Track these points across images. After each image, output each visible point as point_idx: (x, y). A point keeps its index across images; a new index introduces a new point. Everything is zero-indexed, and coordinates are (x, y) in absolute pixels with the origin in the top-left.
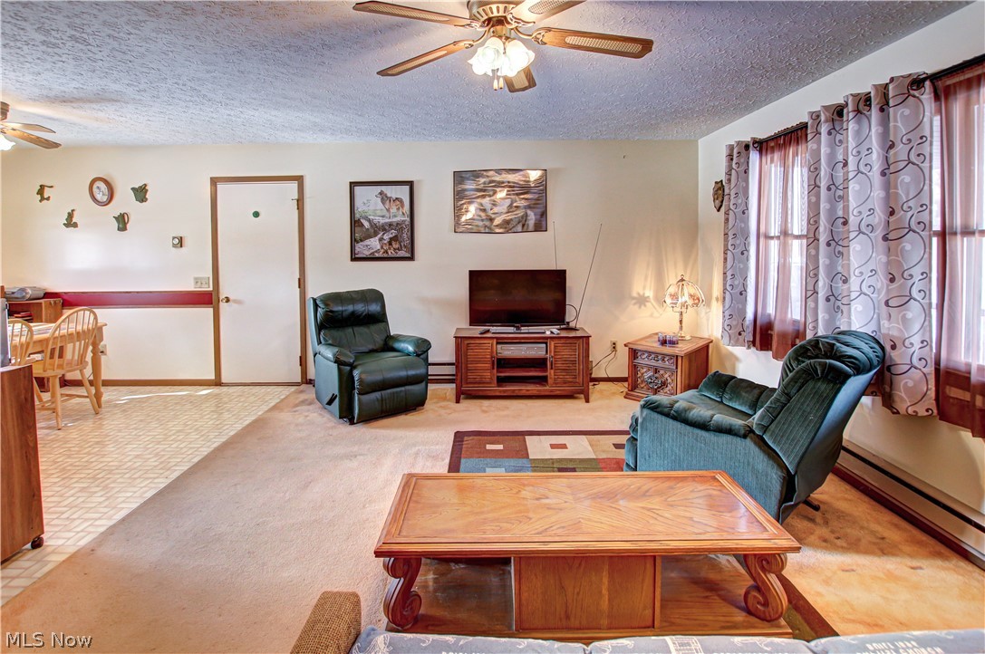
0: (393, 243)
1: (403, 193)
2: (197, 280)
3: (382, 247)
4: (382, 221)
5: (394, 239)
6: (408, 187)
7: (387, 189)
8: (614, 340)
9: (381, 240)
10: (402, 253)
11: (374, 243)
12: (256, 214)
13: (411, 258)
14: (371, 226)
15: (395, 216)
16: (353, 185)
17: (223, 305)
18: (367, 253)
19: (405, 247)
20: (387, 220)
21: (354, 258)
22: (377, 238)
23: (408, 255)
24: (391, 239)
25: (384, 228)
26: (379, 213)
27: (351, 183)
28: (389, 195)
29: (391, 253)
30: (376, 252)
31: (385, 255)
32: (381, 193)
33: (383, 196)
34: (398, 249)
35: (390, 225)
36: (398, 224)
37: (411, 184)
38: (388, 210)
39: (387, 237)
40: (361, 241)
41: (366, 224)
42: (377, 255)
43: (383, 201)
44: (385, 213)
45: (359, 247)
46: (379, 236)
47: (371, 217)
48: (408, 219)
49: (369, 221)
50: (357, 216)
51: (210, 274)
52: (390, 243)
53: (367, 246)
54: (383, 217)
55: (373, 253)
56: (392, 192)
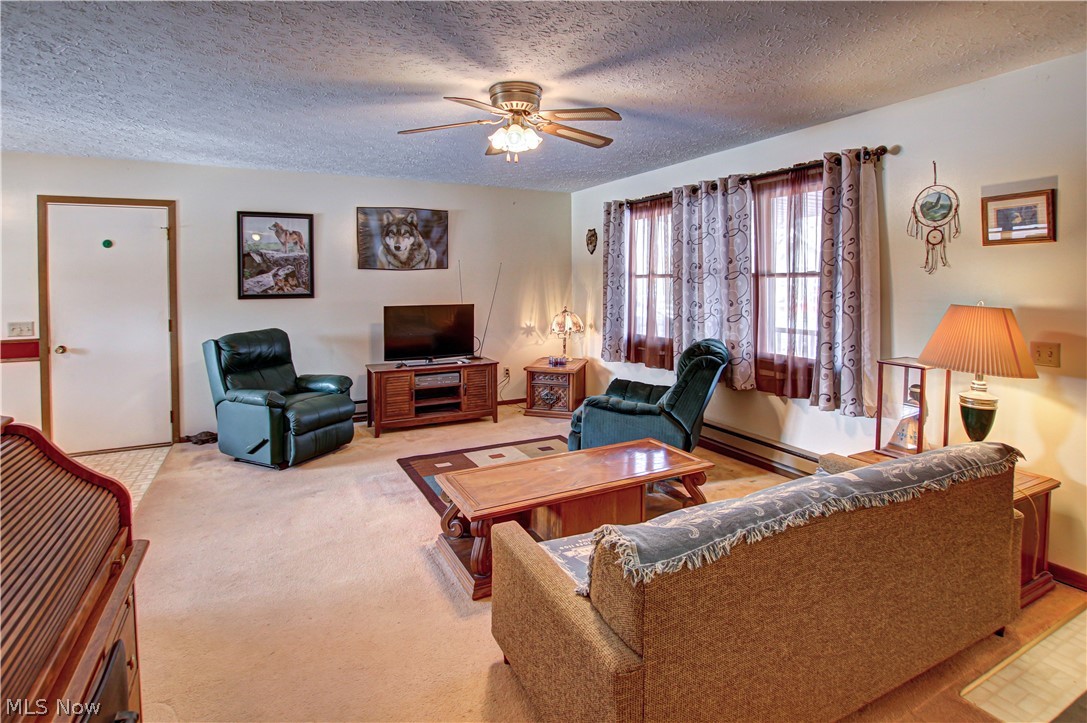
0: (290, 279)
1: (302, 226)
2: (12, 327)
3: (276, 284)
4: (277, 255)
5: (292, 275)
6: (306, 221)
7: (284, 223)
8: (507, 367)
9: (275, 275)
10: (300, 290)
11: (268, 279)
12: (108, 244)
13: (311, 295)
14: (264, 261)
15: (292, 251)
16: (241, 215)
17: (55, 358)
18: (258, 290)
19: (304, 283)
20: (283, 255)
21: (242, 296)
22: (271, 274)
23: (307, 292)
24: (287, 275)
25: (278, 263)
26: (273, 246)
27: (239, 213)
28: (285, 228)
29: (287, 290)
30: (270, 288)
31: (281, 292)
32: (276, 225)
33: (279, 230)
34: (296, 286)
35: (287, 260)
36: (295, 259)
37: (310, 217)
38: (284, 244)
39: (282, 273)
40: (252, 277)
41: (258, 259)
42: (270, 292)
43: (278, 233)
44: (280, 246)
45: (249, 284)
46: (273, 271)
47: (263, 251)
48: (307, 254)
49: (261, 255)
50: (246, 249)
51: (35, 318)
52: (286, 280)
53: (258, 282)
54: (277, 251)
55: (265, 291)
56: (288, 225)
